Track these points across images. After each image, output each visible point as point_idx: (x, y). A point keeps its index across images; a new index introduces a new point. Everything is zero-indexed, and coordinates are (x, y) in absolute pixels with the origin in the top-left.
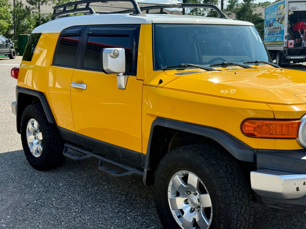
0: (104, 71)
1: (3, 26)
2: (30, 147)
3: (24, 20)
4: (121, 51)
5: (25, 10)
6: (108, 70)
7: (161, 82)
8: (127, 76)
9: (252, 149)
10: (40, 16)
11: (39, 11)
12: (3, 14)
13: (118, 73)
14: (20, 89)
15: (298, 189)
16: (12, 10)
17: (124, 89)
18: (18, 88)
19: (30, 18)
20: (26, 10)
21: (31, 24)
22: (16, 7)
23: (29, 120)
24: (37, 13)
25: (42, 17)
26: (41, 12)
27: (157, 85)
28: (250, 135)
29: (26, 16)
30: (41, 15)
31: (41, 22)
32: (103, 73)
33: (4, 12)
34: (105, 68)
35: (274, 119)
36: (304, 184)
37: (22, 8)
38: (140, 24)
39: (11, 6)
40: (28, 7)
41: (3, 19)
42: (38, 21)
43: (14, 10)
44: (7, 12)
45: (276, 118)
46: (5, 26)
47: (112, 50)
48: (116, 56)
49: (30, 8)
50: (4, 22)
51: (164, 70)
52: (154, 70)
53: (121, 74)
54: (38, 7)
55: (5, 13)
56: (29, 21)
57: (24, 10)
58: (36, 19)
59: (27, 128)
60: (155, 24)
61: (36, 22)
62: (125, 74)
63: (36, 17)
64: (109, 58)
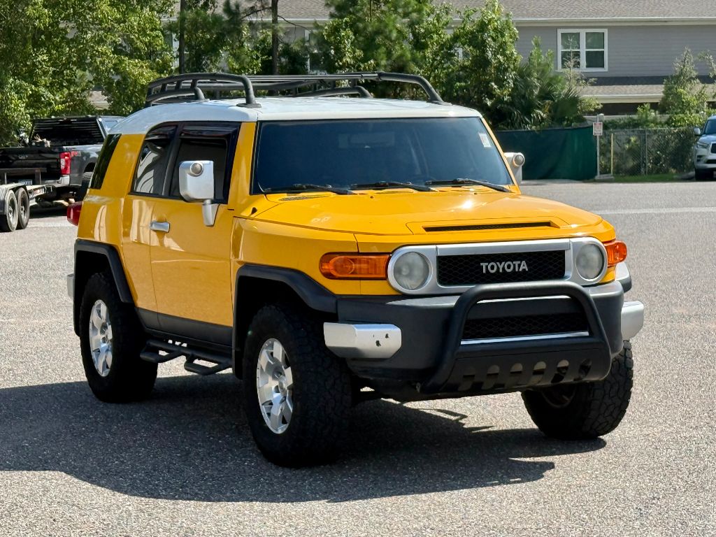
0: (181, 198)
1: (136, 81)
2: (95, 359)
3: (218, 55)
4: (207, 165)
5: (222, 18)
6: (187, 195)
7: (254, 211)
8: (216, 205)
9: (334, 295)
10: (276, 39)
11: (275, 21)
12: (138, 38)
13: (203, 200)
14: (81, 244)
15: (378, 343)
16: (174, 19)
17: (212, 226)
18: (79, 242)
19: (242, 46)
20: (226, 17)
21: (244, 68)
22: (190, 7)
23: (94, 304)
24: (264, 25)
25: (286, 40)
26: (281, 25)
27: (247, 215)
28: (329, 276)
29: (224, 44)
30: (281, 34)
31: (283, 60)
32: (182, 202)
33: (143, 31)
34: (182, 193)
35: (358, 253)
36: (387, 336)
37: (209, 12)
38: (241, 122)
39: (171, 5)
40: (233, 8)
41: (140, 57)
42: (271, 58)
43: (182, 19)
44: (152, 30)
45: (360, 251)
46: (144, 82)
47: (190, 164)
48: (198, 172)
49: (241, 10)
50: (142, 67)
51: (265, 194)
52: (250, 194)
53: (208, 202)
54: (270, 6)
55: (146, 35)
56: (237, 57)
57: (217, 19)
58: (263, 49)
59: (91, 321)
60: (262, 122)
61: (263, 62)
62: (213, 202)
63: (264, 41)
64: (188, 176)
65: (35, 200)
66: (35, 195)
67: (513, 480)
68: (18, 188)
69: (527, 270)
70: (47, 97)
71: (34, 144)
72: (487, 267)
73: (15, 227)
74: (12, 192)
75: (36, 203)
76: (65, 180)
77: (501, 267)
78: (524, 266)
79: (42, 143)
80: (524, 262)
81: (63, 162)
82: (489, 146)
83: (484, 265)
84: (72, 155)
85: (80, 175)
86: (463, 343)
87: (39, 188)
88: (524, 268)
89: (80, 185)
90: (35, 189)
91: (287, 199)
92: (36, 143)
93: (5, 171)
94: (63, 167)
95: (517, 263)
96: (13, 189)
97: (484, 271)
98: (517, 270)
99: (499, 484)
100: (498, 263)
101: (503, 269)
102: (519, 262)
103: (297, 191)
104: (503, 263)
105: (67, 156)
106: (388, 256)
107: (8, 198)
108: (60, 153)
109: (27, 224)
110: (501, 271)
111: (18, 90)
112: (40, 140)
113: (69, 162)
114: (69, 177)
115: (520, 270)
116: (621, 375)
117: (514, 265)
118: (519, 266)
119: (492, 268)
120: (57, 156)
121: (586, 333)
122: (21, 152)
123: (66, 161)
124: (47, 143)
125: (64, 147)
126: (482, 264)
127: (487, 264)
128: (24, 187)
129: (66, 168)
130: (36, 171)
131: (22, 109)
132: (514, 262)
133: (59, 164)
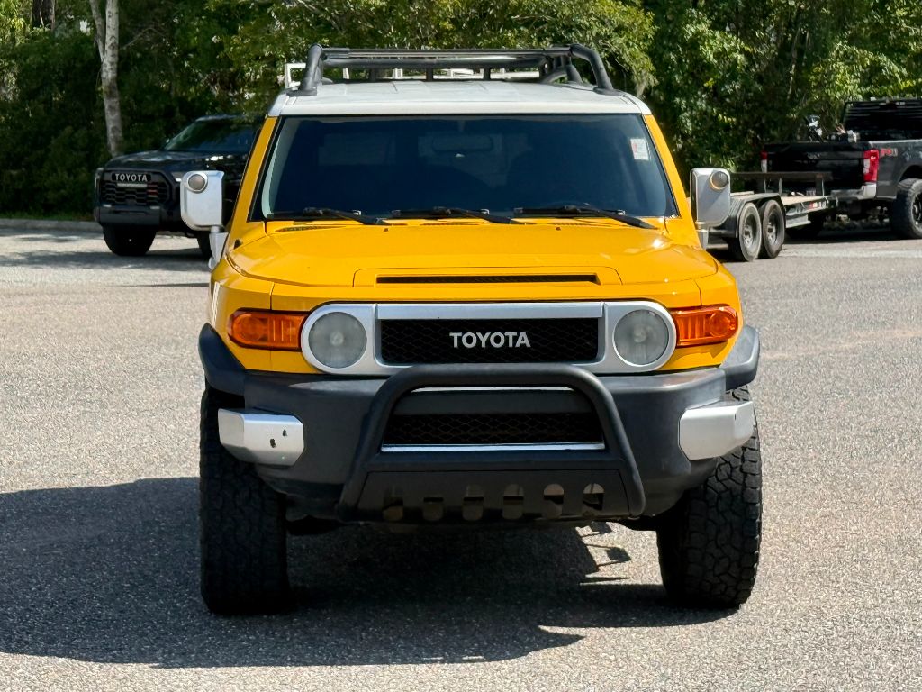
4: (213, 177)
7: (237, 244)
8: (223, 234)
9: (244, 370)
15: (272, 443)
35: (271, 311)
36: (284, 433)
51: (266, 221)
52: (248, 220)
53: (215, 229)
60: (285, 117)
65: (807, 217)
66: (808, 211)
67: (466, 658)
68: (765, 200)
69: (528, 345)
70: (889, 69)
71: (833, 137)
72: (460, 339)
73: (756, 256)
74: (752, 205)
75: (809, 222)
76: (870, 190)
77: (483, 340)
78: (523, 340)
79: (846, 136)
80: (523, 335)
81: (867, 163)
82: (646, 158)
83: (455, 336)
84: (883, 155)
85: (894, 184)
86: (385, 450)
87: (817, 201)
88: (523, 342)
89: (895, 198)
90: (807, 203)
91: (293, 229)
92: (837, 136)
93: (780, 176)
94: (866, 171)
95: (511, 335)
96: (755, 202)
97: (456, 345)
98: (511, 345)
99: (442, 662)
100: (479, 335)
101: (488, 342)
102: (515, 334)
103: (307, 218)
104: (487, 334)
105: (875, 155)
106: (302, 318)
107: (743, 215)
108: (864, 150)
109: (778, 252)
110: (483, 345)
111: (847, 58)
112: (843, 132)
113: (877, 163)
114: (875, 185)
115: (518, 345)
116: (734, 513)
117: (507, 338)
118: (515, 339)
119: (469, 340)
120: (858, 155)
121: (601, 446)
122: (815, 149)
123: (873, 163)
124: (852, 136)
125: (871, 143)
126: (451, 334)
127: (460, 334)
128: (778, 199)
129: (871, 172)
130: (818, 176)
131: (850, 88)
132: (507, 334)
133: (861, 166)
